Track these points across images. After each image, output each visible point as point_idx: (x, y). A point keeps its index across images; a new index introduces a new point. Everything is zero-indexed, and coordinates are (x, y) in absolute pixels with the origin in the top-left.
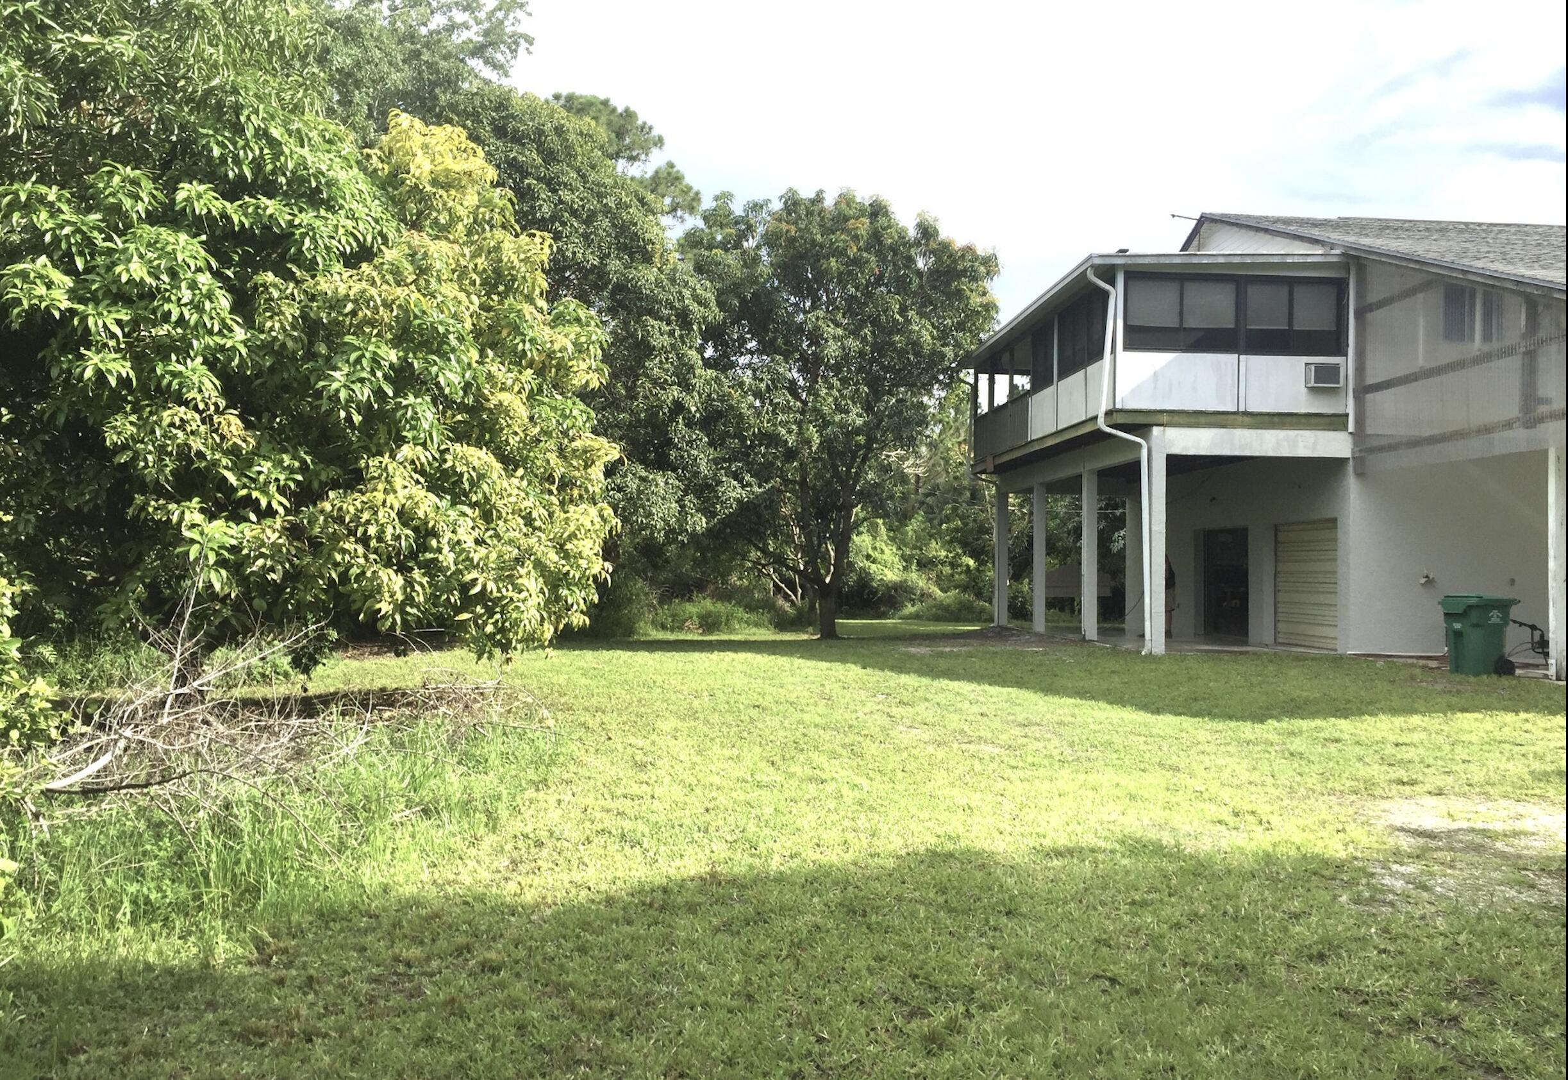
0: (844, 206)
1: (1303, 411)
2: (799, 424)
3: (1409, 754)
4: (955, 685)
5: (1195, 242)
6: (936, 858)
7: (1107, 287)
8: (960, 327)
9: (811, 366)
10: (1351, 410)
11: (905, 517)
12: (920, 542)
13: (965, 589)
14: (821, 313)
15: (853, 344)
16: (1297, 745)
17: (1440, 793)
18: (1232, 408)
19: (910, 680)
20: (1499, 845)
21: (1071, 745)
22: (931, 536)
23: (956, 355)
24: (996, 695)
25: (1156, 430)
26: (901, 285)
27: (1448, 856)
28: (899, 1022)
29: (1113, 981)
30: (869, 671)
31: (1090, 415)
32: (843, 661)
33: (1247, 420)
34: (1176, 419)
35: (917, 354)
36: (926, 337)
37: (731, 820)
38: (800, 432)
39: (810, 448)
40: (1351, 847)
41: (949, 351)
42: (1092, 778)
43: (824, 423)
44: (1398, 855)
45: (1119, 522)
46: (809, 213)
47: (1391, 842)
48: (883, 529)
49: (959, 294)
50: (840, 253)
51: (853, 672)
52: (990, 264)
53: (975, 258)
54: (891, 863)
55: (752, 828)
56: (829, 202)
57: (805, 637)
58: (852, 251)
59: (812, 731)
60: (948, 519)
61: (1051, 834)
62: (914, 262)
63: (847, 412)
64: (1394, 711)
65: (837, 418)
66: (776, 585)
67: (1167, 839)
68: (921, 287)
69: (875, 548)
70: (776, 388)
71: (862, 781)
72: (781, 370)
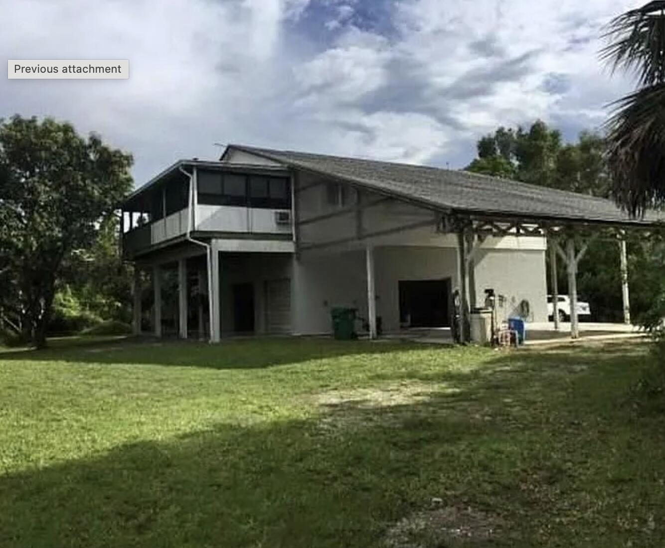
0: (48, 125)
1: (274, 232)
2: (24, 236)
3: (324, 375)
4: (121, 366)
5: (226, 156)
6: (128, 447)
7: (188, 175)
8: (115, 189)
9: (31, 206)
10: (294, 232)
11: (83, 283)
12: (91, 295)
13: (115, 318)
14: (36, 179)
15: (55, 195)
16: (281, 376)
17: (336, 389)
18: (246, 231)
19: (96, 366)
20: (359, 406)
21: (183, 388)
22: (97, 293)
23: (113, 203)
24: (141, 369)
25: (214, 241)
26: (82, 167)
27: (342, 413)
28: (123, 524)
29: (219, 486)
30: (70, 363)
31: (182, 233)
32: (55, 359)
33: (252, 236)
34: (223, 235)
35: (92, 202)
36: (96, 193)
37: (12, 446)
38: (26, 240)
39: (31, 248)
40: (307, 415)
41: (108, 200)
42: (197, 401)
43: (39, 236)
44: (324, 415)
45: (195, 282)
46: (28, 127)
47: (321, 411)
48: (69, 290)
49: (113, 172)
50: (48, 149)
51: (62, 364)
52: (130, 160)
53: (122, 156)
54: (106, 454)
55: (24, 448)
56: (39, 123)
57: (26, 349)
58: (54, 148)
59: (46, 397)
60: (106, 284)
61: (183, 428)
62: (88, 156)
63: (53, 230)
64: (316, 358)
65: (47, 233)
66: (5, 322)
67: (234, 423)
68: (93, 169)
69: (65, 300)
70: (10, 217)
71: (81, 417)
72: (13, 208)
